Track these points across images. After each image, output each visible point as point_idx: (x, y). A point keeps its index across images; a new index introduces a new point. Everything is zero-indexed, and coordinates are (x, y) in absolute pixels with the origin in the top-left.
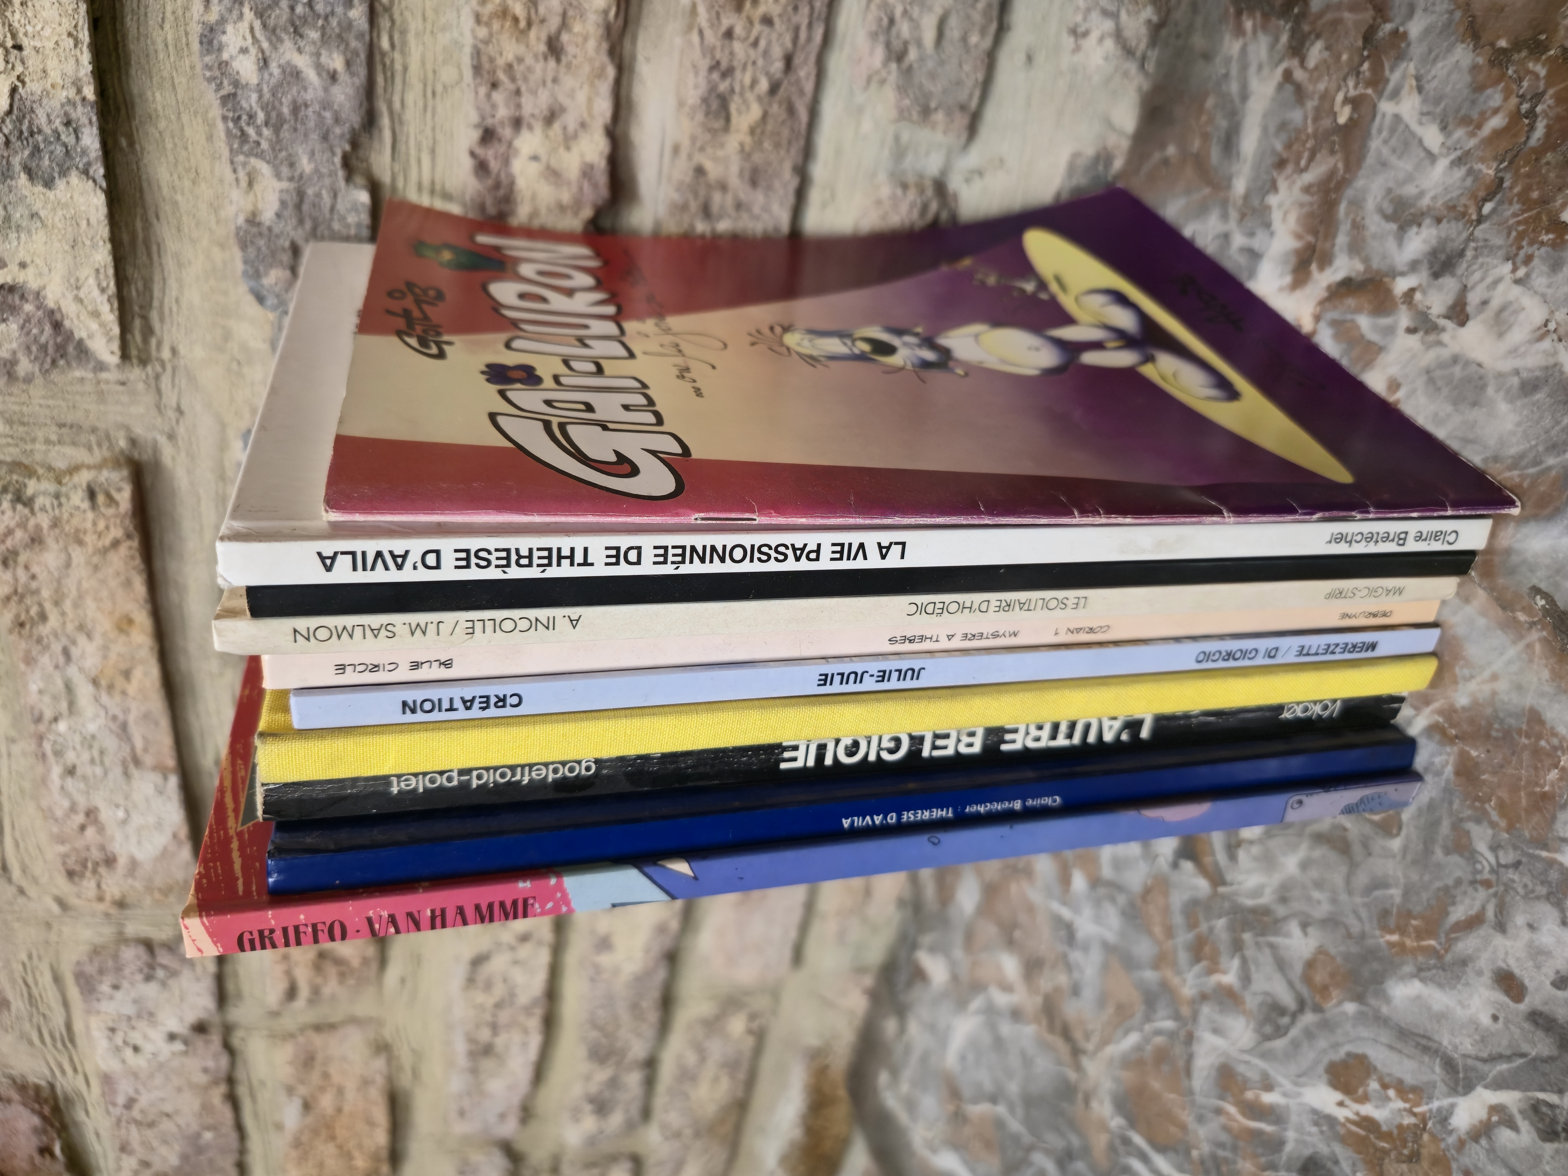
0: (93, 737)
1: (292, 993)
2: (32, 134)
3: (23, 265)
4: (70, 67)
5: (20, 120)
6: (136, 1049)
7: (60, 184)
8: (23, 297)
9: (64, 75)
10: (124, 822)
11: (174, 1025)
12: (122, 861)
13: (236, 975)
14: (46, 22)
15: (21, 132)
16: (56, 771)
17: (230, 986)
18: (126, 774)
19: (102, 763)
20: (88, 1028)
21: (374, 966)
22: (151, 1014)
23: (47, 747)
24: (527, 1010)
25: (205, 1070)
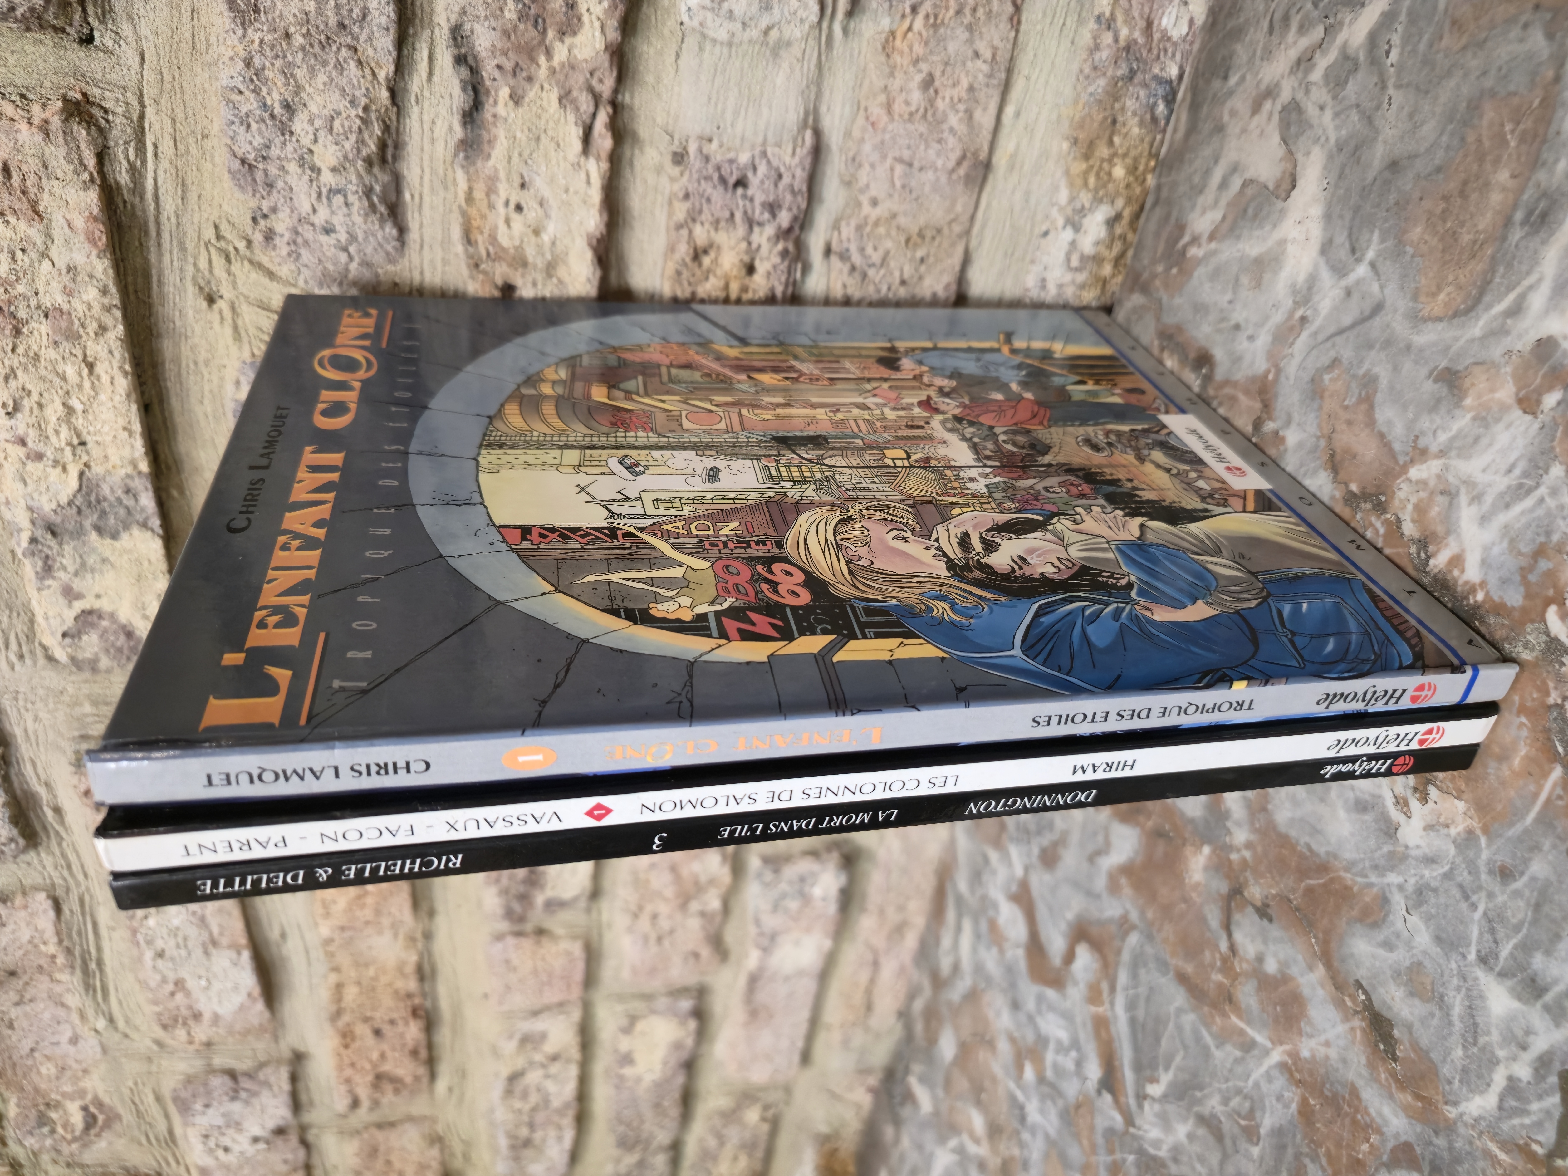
0: (177, 929)
1: (355, 1103)
2: (99, 502)
3: (98, 596)
4: (126, 452)
5: (88, 494)
6: (226, 1150)
7: (125, 536)
8: (100, 617)
9: (122, 458)
10: (207, 988)
11: (257, 1131)
12: (207, 1016)
13: (308, 1089)
14: (104, 422)
15: (90, 503)
16: (149, 955)
17: (303, 1098)
18: (206, 953)
19: (186, 946)
20: (186, 1137)
21: (425, 1080)
22: (238, 1124)
23: (140, 938)
24: (560, 1112)
25: (286, 1162)
